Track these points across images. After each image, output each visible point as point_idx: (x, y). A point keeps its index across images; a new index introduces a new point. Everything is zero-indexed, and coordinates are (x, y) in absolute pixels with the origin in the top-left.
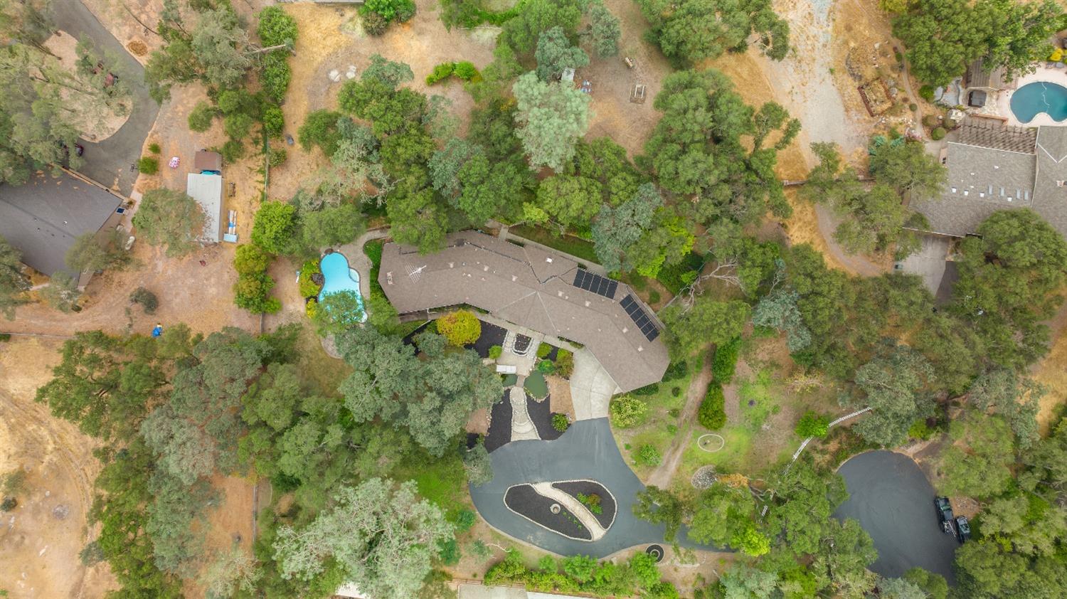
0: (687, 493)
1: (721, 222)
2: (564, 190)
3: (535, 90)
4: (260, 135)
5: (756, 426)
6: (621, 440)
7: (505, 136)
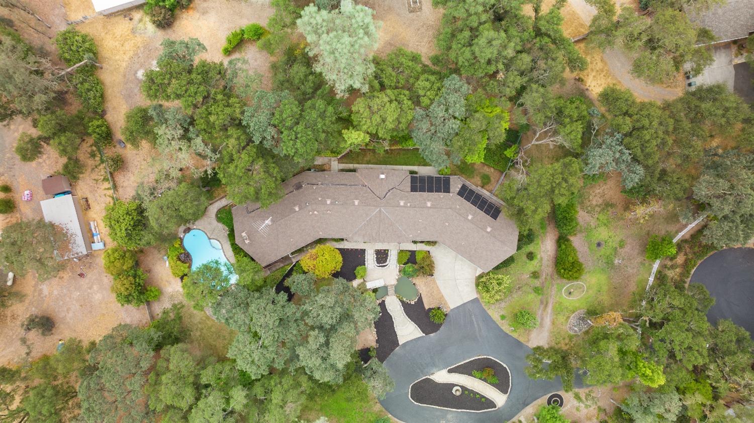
0: (567, 341)
1: (531, 89)
2: (376, 107)
3: (317, 18)
4: (94, 148)
5: (610, 264)
6: (495, 314)
7: (306, 76)
